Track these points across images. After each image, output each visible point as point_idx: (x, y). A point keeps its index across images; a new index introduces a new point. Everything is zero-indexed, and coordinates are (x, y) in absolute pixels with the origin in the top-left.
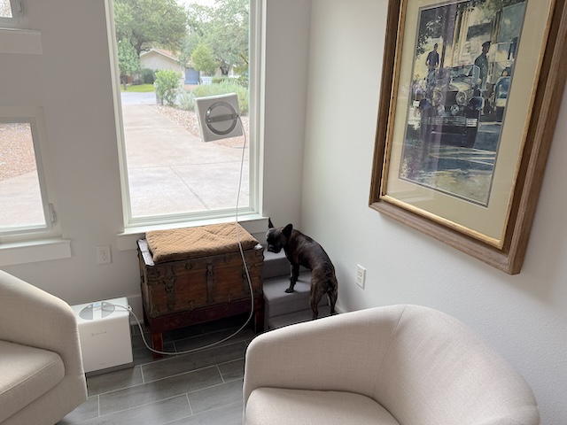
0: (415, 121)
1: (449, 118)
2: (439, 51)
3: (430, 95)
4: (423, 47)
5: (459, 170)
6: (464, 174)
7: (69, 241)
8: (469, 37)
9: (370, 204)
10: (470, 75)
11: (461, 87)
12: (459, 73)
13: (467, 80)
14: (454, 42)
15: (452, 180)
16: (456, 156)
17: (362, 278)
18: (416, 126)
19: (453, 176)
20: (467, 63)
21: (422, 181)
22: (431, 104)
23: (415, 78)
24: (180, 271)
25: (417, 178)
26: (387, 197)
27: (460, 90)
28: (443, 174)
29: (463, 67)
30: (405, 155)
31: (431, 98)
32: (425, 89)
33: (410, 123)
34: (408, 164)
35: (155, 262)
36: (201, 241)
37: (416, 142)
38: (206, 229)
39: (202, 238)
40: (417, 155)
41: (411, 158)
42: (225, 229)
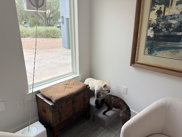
0: (151, 34)
1: (168, 33)
2: (162, 10)
3: (158, 25)
4: (154, 8)
5: (174, 50)
6: (176, 51)
7: (4, 102)
8: (177, 4)
9: (131, 65)
10: (178, 17)
11: (174, 22)
12: (173, 17)
13: (176, 19)
14: (170, 6)
15: (171, 54)
16: (172, 45)
17: (126, 91)
18: (152, 36)
19: (171, 52)
20: (176, 14)
21: (156, 55)
22: (159, 28)
23: (150, 19)
25: (153, 54)
26: (138, 62)
27: (174, 23)
28: (166, 52)
29: (175, 15)
30: (147, 46)
31: (159, 26)
32: (155, 23)
34: (148, 50)
35: (54, 103)
36: (67, 89)
37: (152, 42)
38: (63, 84)
39: (65, 88)
40: (153, 46)
41: (150, 47)
42: (71, 82)
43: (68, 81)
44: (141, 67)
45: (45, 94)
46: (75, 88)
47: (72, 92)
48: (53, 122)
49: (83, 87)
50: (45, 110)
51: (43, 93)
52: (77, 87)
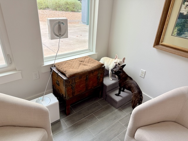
0: (185, 11)
7: (21, 72)
9: (154, 46)
17: (144, 74)
18: (185, 13)
21: (186, 37)
24: (77, 80)
25: (183, 36)
26: (163, 43)
30: (177, 25)
33: (181, 12)
34: (178, 30)
35: (68, 78)
36: (81, 66)
37: (184, 20)
38: (78, 60)
39: (80, 64)
40: (184, 26)
41: (180, 27)
42: (86, 60)
43: (83, 58)
44: (166, 50)
45: (59, 68)
46: (90, 66)
47: (86, 69)
48: (66, 95)
49: (97, 66)
50: (59, 84)
51: (58, 67)
52: (91, 64)
